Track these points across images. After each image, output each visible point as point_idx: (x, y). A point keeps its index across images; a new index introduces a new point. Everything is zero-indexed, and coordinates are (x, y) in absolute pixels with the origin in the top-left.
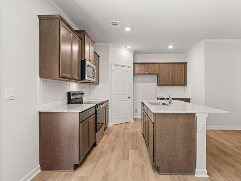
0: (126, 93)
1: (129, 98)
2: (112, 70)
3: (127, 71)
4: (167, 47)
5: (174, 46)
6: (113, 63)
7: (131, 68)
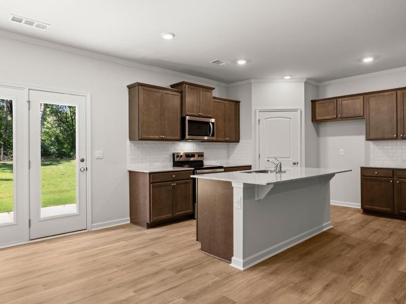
0: (289, 156)
1: (294, 164)
2: (258, 119)
3: (291, 119)
4: (360, 60)
5: (376, 58)
6: (259, 108)
7: (299, 111)
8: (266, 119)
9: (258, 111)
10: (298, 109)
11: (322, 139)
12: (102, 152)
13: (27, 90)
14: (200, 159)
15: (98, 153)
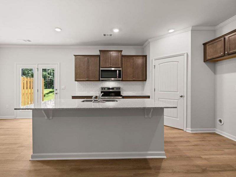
2: (154, 65)
6: (154, 58)
7: (186, 55)
8: (159, 64)
9: (154, 60)
10: (185, 53)
11: (218, 76)
12: (64, 86)
13: (37, 65)
14: (118, 90)
15: (63, 87)
